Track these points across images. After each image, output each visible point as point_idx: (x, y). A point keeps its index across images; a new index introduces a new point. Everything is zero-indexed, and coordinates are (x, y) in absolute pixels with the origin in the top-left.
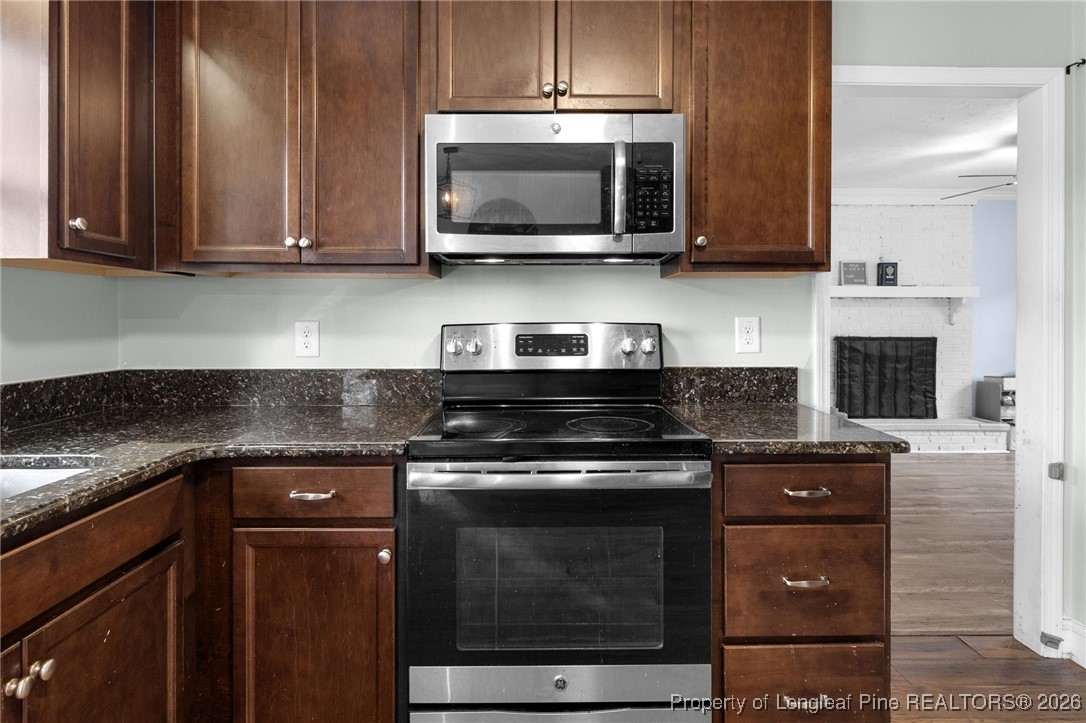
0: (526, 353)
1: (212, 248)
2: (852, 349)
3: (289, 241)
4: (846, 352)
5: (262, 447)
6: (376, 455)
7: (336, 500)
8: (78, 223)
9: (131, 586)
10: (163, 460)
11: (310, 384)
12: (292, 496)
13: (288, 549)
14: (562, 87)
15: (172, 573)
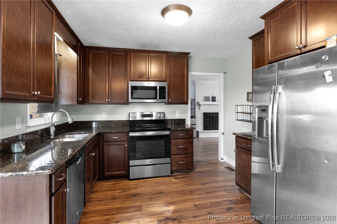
0: (143, 117)
2: (207, 115)
3: (107, 100)
4: (206, 116)
6: (123, 132)
7: (119, 138)
8: (80, 99)
14: (149, 77)
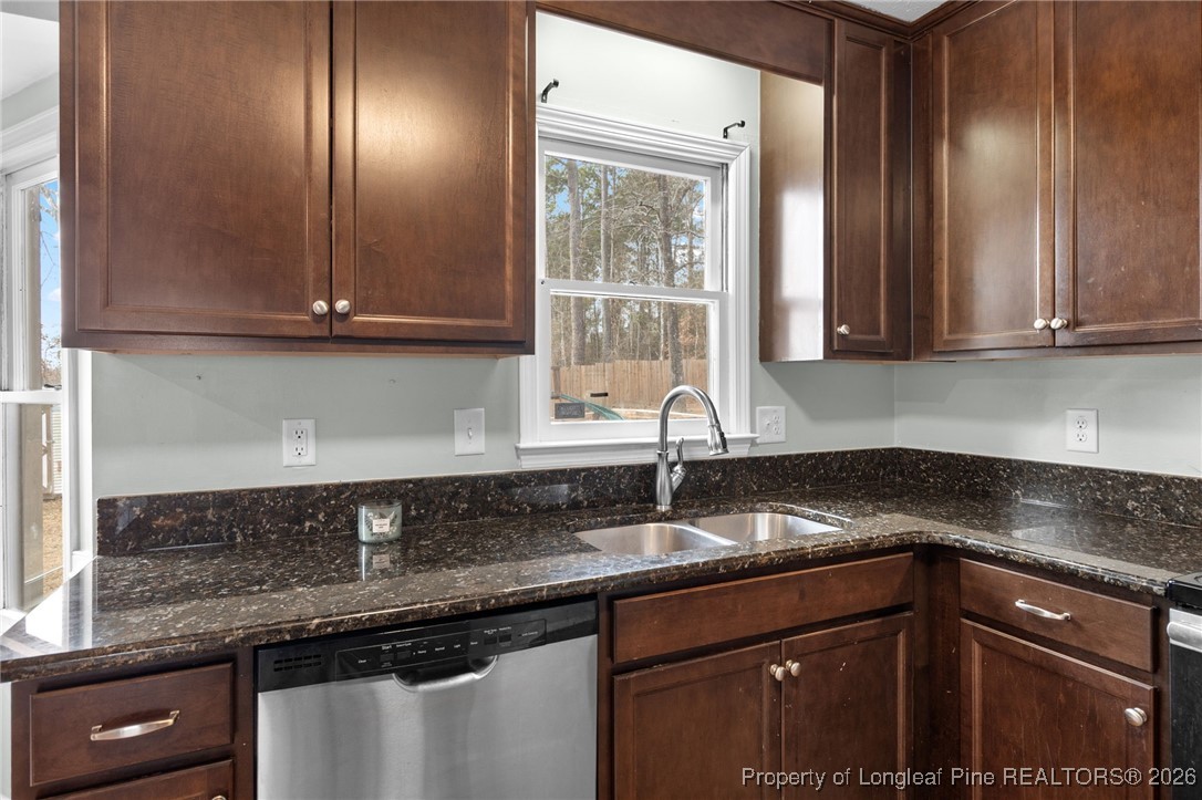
1: (960, 336)
3: (1039, 323)
5: (987, 545)
6: (1123, 587)
7: (1070, 625)
8: (843, 329)
9: (862, 635)
10: (891, 536)
11: (1084, 484)
12: (1018, 604)
13: (1016, 660)
15: (901, 637)
